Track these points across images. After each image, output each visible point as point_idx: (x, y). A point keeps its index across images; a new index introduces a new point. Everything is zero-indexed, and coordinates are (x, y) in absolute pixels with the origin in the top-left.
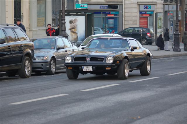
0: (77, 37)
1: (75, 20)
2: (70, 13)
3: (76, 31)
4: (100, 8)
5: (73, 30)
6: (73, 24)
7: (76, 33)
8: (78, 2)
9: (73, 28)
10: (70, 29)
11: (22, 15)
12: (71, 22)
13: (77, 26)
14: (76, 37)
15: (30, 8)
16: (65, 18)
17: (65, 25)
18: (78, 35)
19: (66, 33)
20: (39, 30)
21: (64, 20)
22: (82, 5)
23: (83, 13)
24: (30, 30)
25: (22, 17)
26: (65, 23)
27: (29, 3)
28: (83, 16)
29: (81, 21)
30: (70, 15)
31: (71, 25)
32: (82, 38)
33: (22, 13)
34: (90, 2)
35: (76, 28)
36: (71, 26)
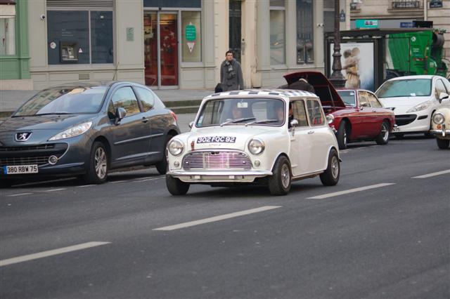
0: (359, 82)
1: (355, 50)
2: (344, 38)
3: (358, 72)
4: (401, 26)
5: (351, 69)
6: (350, 58)
7: (356, 75)
8: (344, 16)
9: (351, 66)
10: (346, 68)
11: (242, 42)
12: (347, 54)
13: (358, 60)
14: (356, 82)
15: (257, 28)
16: (339, 46)
17: (339, 59)
18: (361, 78)
19: (342, 75)
20: (274, 69)
21: (339, 50)
22: (369, 21)
23: (367, 36)
24: (257, 71)
25: (242, 46)
26: (340, 56)
27: (256, 20)
28: (371, 42)
29: (365, 52)
30: (345, 41)
31: (347, 59)
32: (368, 83)
33: (242, 38)
34: (360, 14)
35: (357, 66)
36: (346, 62)
